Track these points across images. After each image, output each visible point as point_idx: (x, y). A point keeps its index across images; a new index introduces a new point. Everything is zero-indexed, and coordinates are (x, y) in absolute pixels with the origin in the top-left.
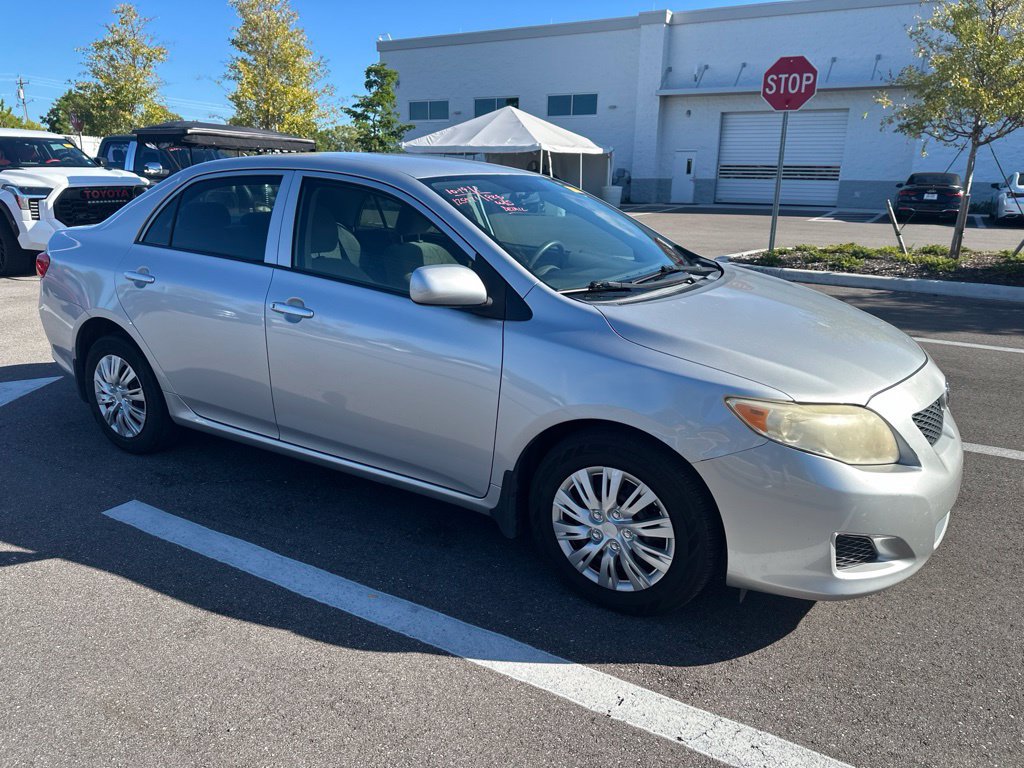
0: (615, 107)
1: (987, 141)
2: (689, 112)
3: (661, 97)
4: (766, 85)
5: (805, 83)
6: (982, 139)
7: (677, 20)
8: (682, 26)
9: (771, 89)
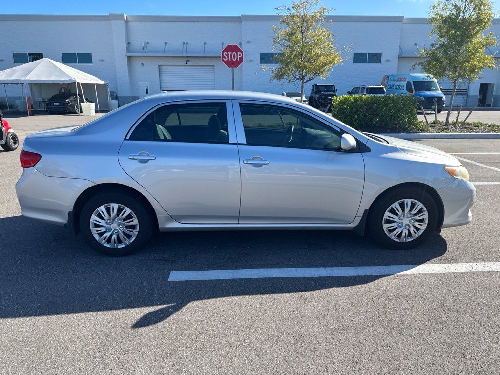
0: (103, 60)
1: (307, 81)
2: (142, 64)
3: (128, 56)
4: (223, 57)
5: (239, 56)
6: (305, 81)
7: (129, 19)
8: (132, 22)
9: (225, 59)
